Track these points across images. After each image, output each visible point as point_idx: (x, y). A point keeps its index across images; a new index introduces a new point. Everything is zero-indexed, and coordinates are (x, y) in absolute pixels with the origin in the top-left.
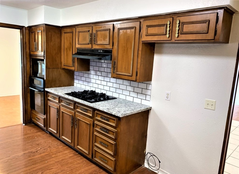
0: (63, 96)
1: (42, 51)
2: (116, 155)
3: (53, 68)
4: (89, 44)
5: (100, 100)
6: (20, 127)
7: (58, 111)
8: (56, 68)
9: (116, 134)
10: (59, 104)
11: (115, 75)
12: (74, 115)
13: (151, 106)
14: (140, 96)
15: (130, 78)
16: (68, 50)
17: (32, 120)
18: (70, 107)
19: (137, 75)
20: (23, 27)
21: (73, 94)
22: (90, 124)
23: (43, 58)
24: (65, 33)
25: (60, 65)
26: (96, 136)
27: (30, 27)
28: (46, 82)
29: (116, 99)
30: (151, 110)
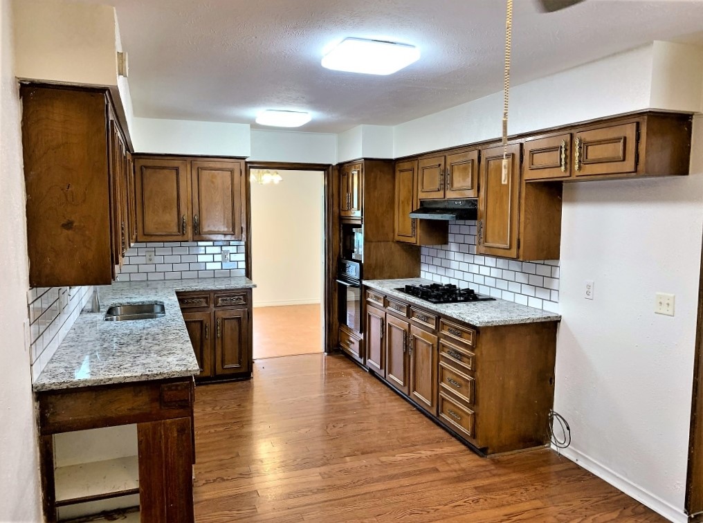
0: (390, 292)
1: (358, 210)
2: (474, 402)
3: (379, 241)
4: (439, 190)
5: (455, 301)
6: (319, 357)
7: (383, 324)
8: (384, 241)
9: (472, 360)
10: (384, 309)
11: (482, 250)
12: (407, 330)
13: (560, 314)
14: (541, 294)
15: (508, 254)
16: (406, 205)
17: (342, 347)
18: (402, 313)
19: (519, 247)
20: (329, 165)
21: (409, 290)
22: (432, 345)
23: (359, 222)
24: (401, 171)
25: (391, 236)
26: (443, 368)
27: (341, 165)
28: (364, 269)
29: (493, 302)
30: (560, 321)
